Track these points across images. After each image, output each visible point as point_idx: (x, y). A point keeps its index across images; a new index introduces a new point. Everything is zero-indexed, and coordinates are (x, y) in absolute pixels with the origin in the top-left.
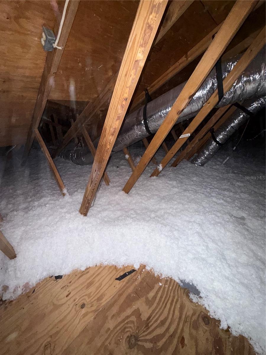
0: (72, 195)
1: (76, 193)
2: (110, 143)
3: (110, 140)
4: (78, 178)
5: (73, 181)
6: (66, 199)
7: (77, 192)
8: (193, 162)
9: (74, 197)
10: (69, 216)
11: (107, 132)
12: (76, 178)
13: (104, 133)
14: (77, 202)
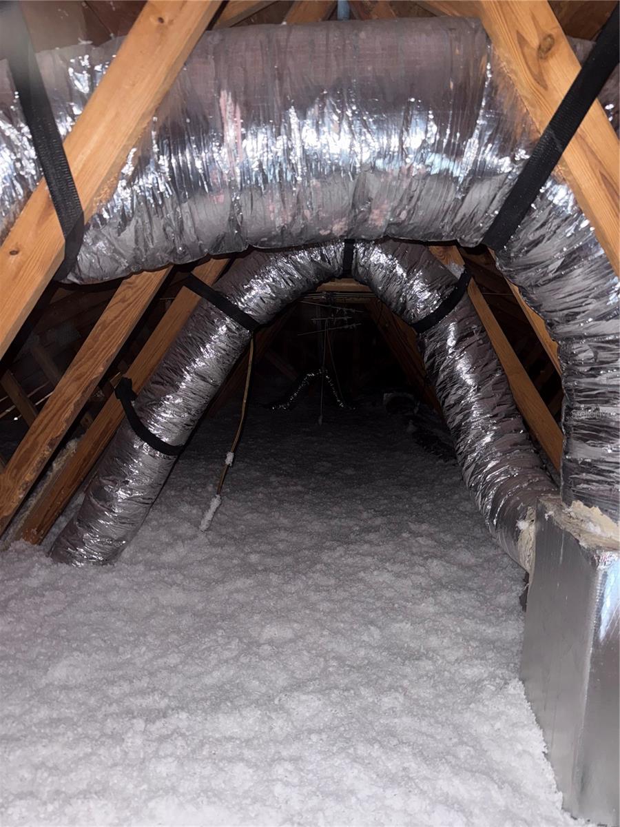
8: (61, 552)
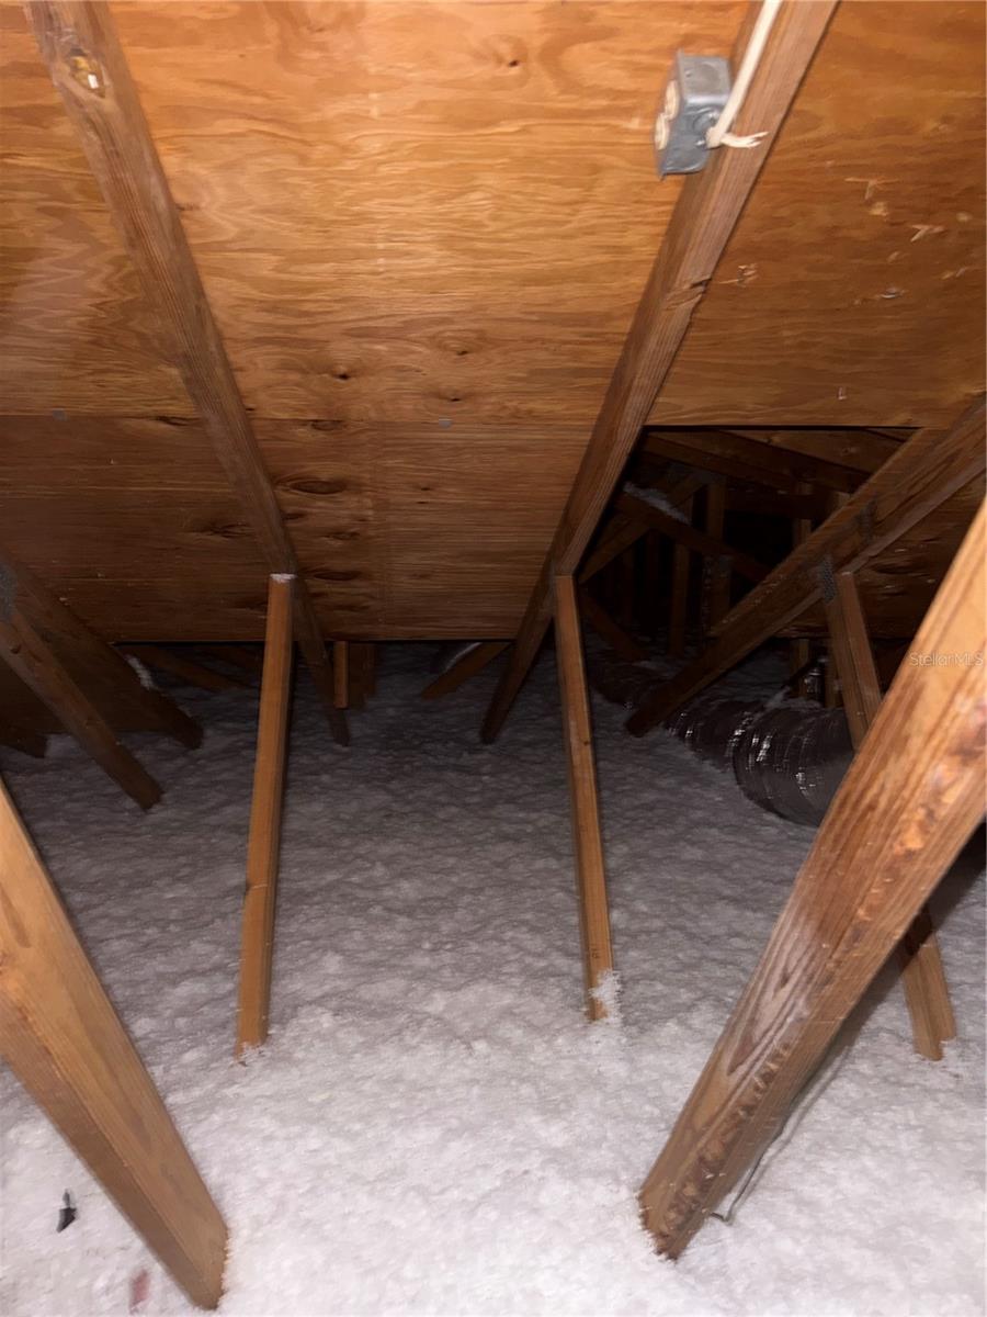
0: (642, 1031)
1: (672, 1027)
2: (930, 814)
3: (938, 793)
4: (731, 912)
5: (695, 919)
6: (595, 1050)
7: (681, 1022)
9: (649, 1058)
10: (566, 1192)
11: (925, 716)
12: (719, 906)
13: (898, 719)
14: (652, 1101)
